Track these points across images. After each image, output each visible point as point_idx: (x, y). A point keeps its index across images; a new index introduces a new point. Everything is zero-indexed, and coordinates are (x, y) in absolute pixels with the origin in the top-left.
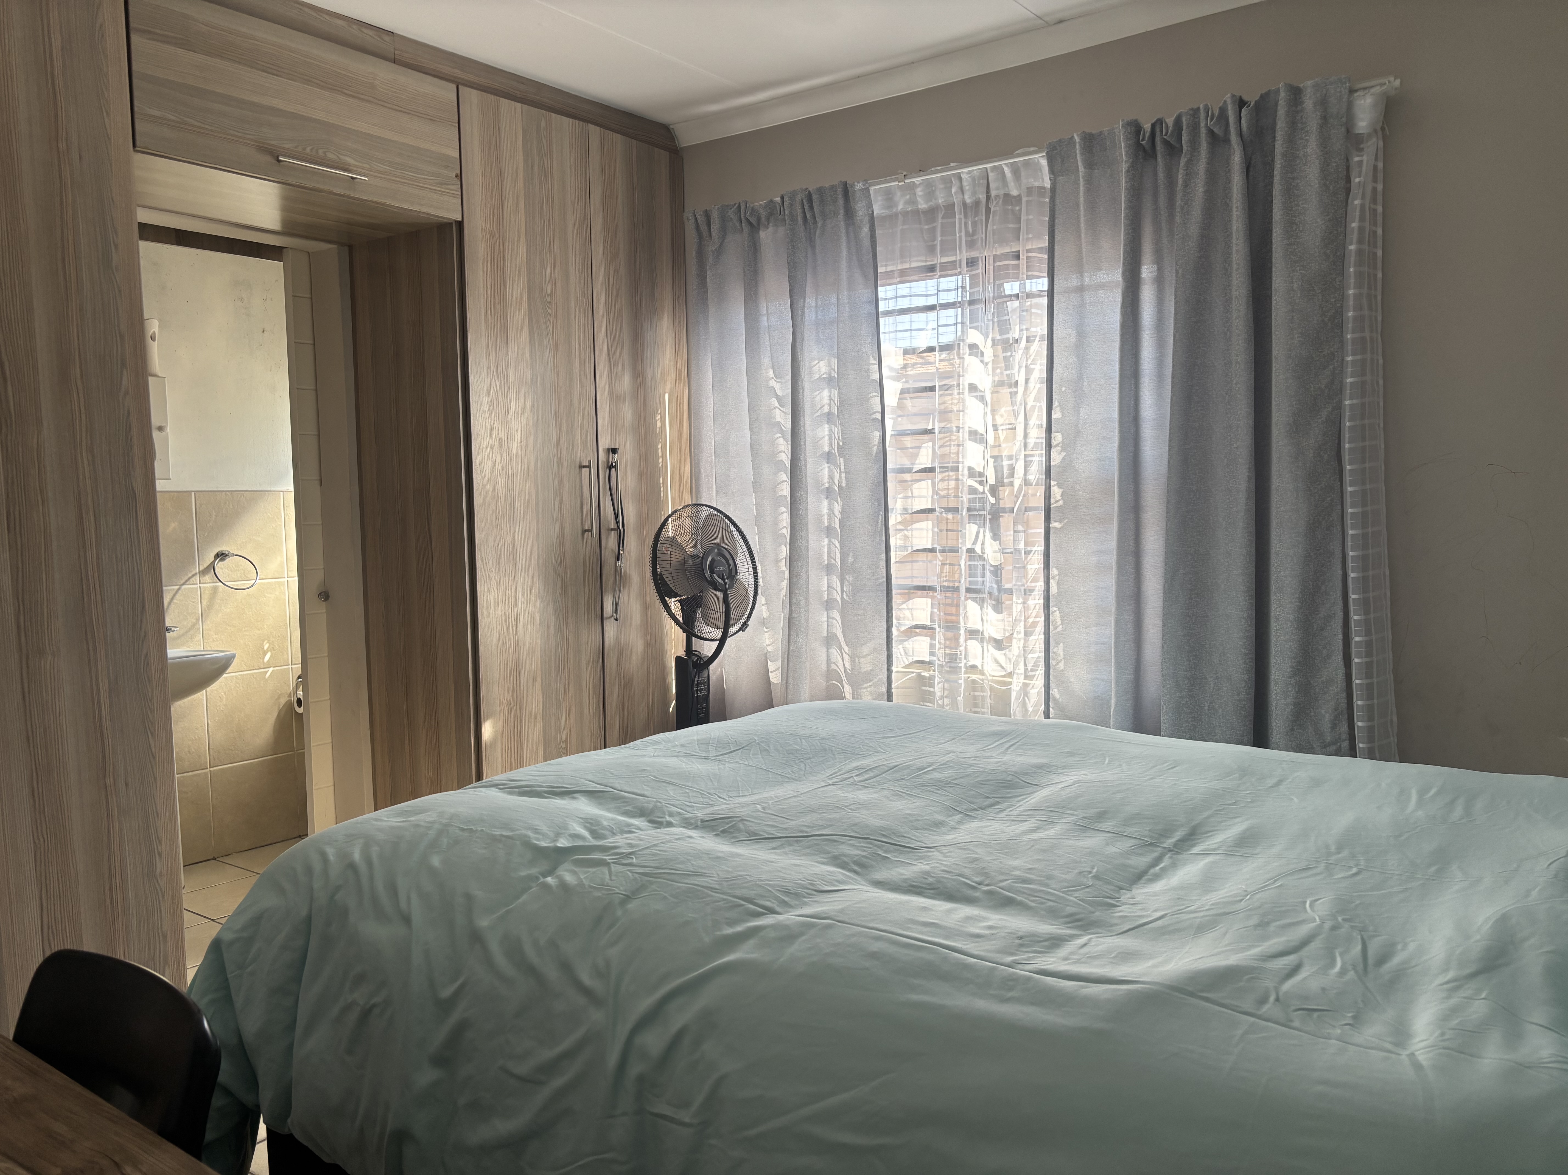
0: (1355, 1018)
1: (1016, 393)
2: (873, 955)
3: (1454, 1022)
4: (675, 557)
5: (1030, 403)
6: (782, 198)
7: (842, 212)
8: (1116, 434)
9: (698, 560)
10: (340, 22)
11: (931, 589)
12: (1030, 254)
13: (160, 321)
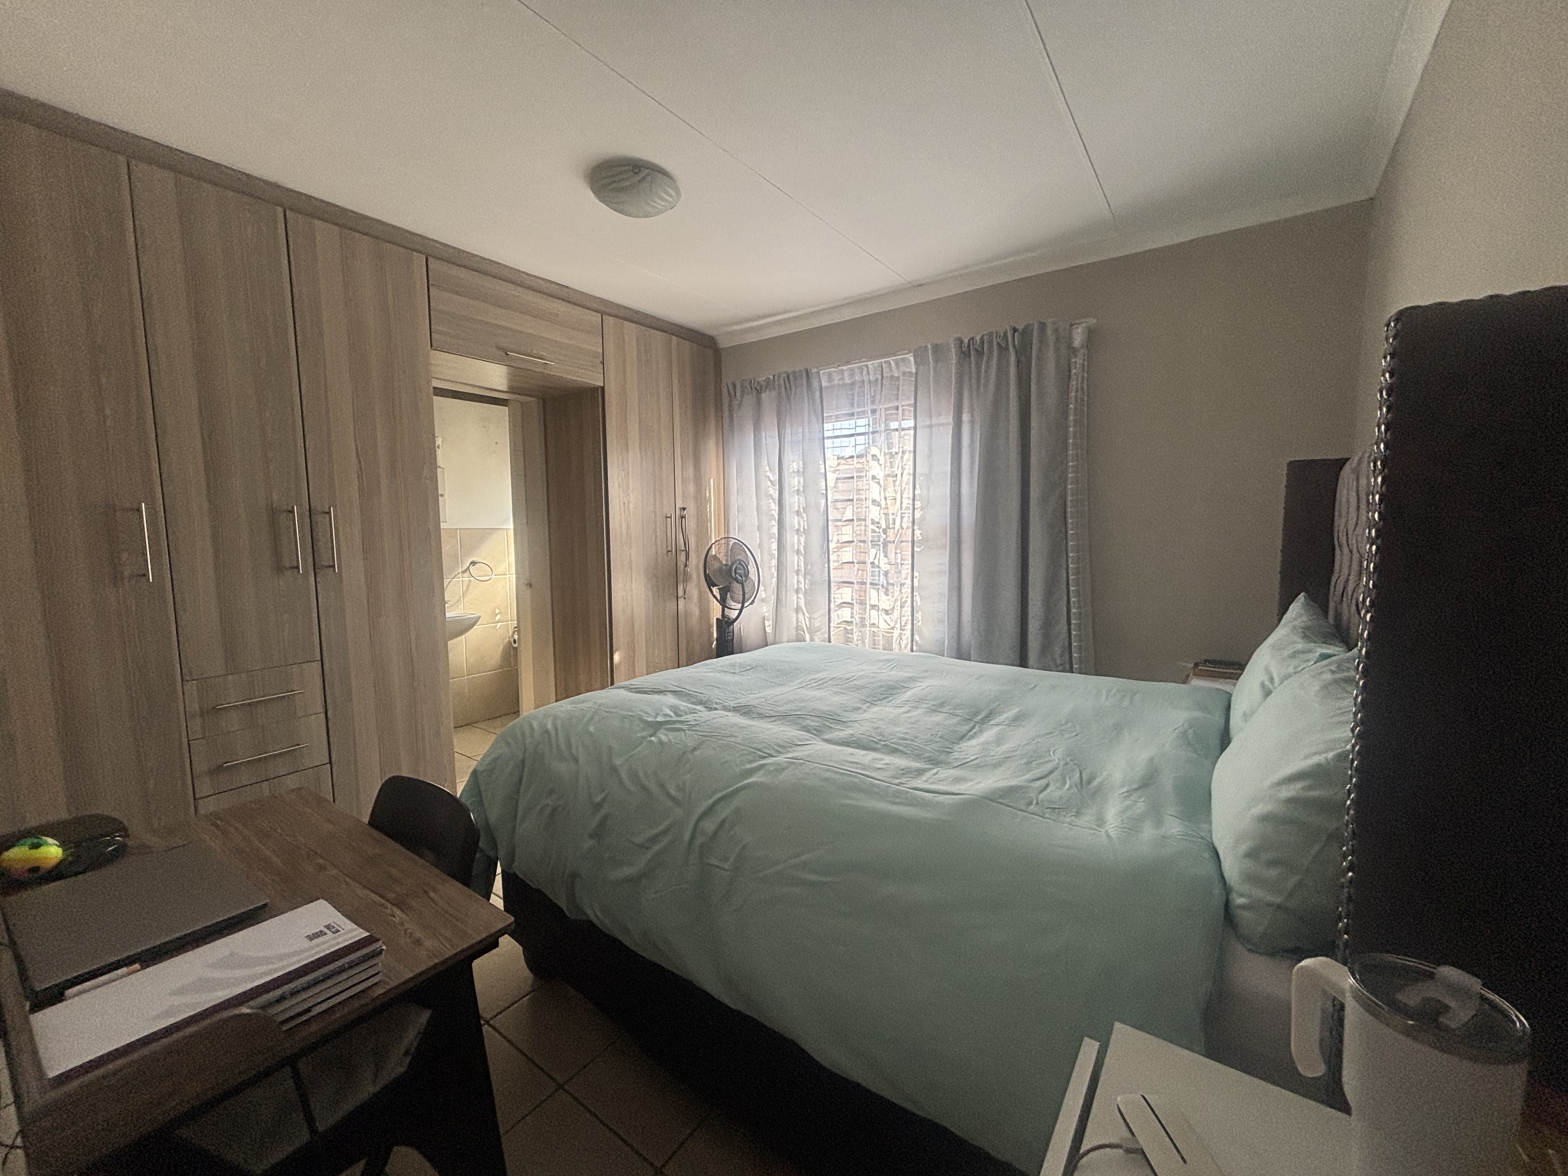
0: (1077, 812)
1: (896, 480)
2: (827, 779)
3: (1128, 814)
4: (716, 565)
5: (904, 486)
6: (774, 376)
7: (805, 384)
8: (948, 502)
9: (728, 567)
10: (541, 282)
11: (852, 583)
12: (905, 408)
13: (442, 438)
